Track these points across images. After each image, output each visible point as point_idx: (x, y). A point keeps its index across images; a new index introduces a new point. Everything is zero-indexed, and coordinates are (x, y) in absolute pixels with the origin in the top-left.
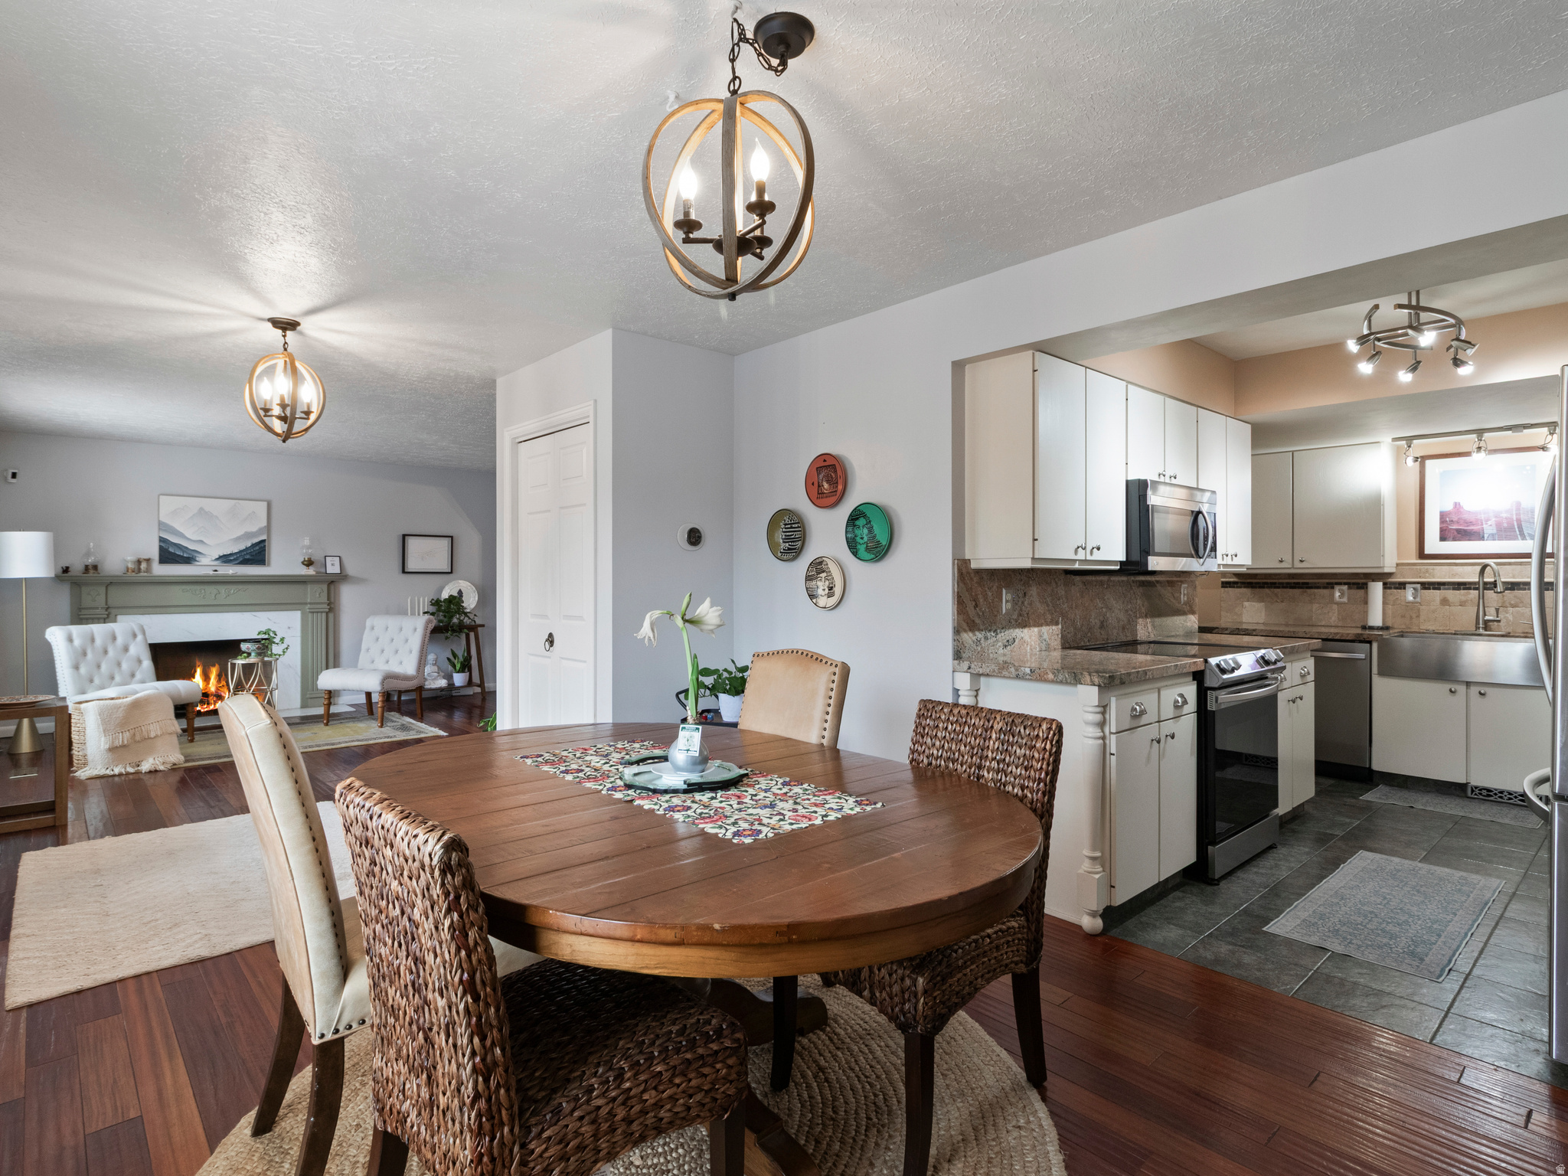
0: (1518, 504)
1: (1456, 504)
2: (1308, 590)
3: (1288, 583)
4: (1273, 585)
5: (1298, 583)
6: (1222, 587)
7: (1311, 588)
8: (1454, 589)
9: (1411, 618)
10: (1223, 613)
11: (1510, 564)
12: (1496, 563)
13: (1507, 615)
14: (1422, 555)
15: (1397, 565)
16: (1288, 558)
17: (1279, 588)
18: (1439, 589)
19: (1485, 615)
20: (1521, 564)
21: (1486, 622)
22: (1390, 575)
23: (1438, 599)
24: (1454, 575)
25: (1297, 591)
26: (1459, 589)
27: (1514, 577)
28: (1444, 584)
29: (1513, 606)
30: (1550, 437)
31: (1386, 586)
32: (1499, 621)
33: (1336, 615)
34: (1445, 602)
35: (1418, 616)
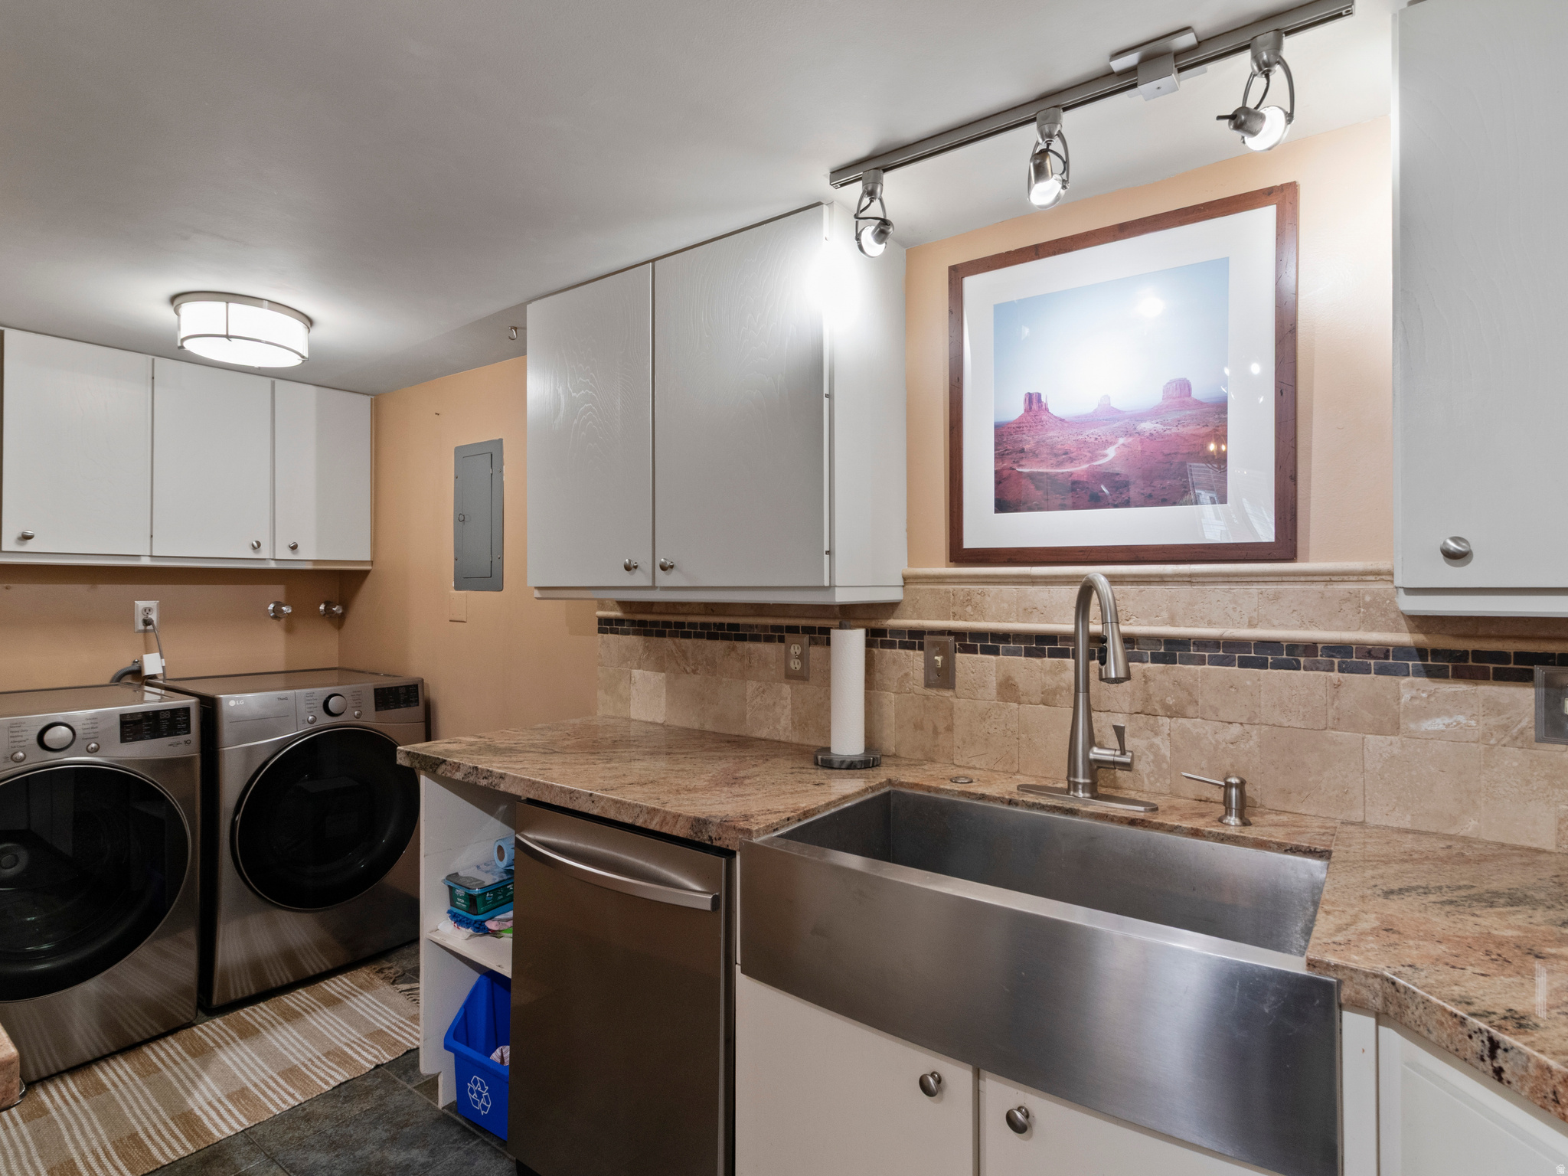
0: (1184, 387)
1: (1030, 397)
2: (739, 645)
3: (704, 625)
4: (681, 630)
5: (721, 626)
6: (601, 631)
7: (742, 638)
8: (1029, 653)
9: (936, 732)
10: (600, 694)
11: (1161, 580)
12: (1114, 580)
13: (1157, 741)
14: (959, 554)
15: (907, 580)
16: (643, 559)
17: (686, 635)
18: (994, 651)
19: (1091, 742)
20: (1190, 579)
21: (1096, 767)
22: (890, 608)
23: (993, 682)
24: (1028, 613)
25: (720, 646)
26: (1039, 654)
27: (1172, 621)
28: (1004, 637)
29: (1174, 713)
30: (1260, 82)
31: (876, 638)
32: (1127, 767)
33: (788, 711)
34: (1008, 689)
35: (949, 729)
